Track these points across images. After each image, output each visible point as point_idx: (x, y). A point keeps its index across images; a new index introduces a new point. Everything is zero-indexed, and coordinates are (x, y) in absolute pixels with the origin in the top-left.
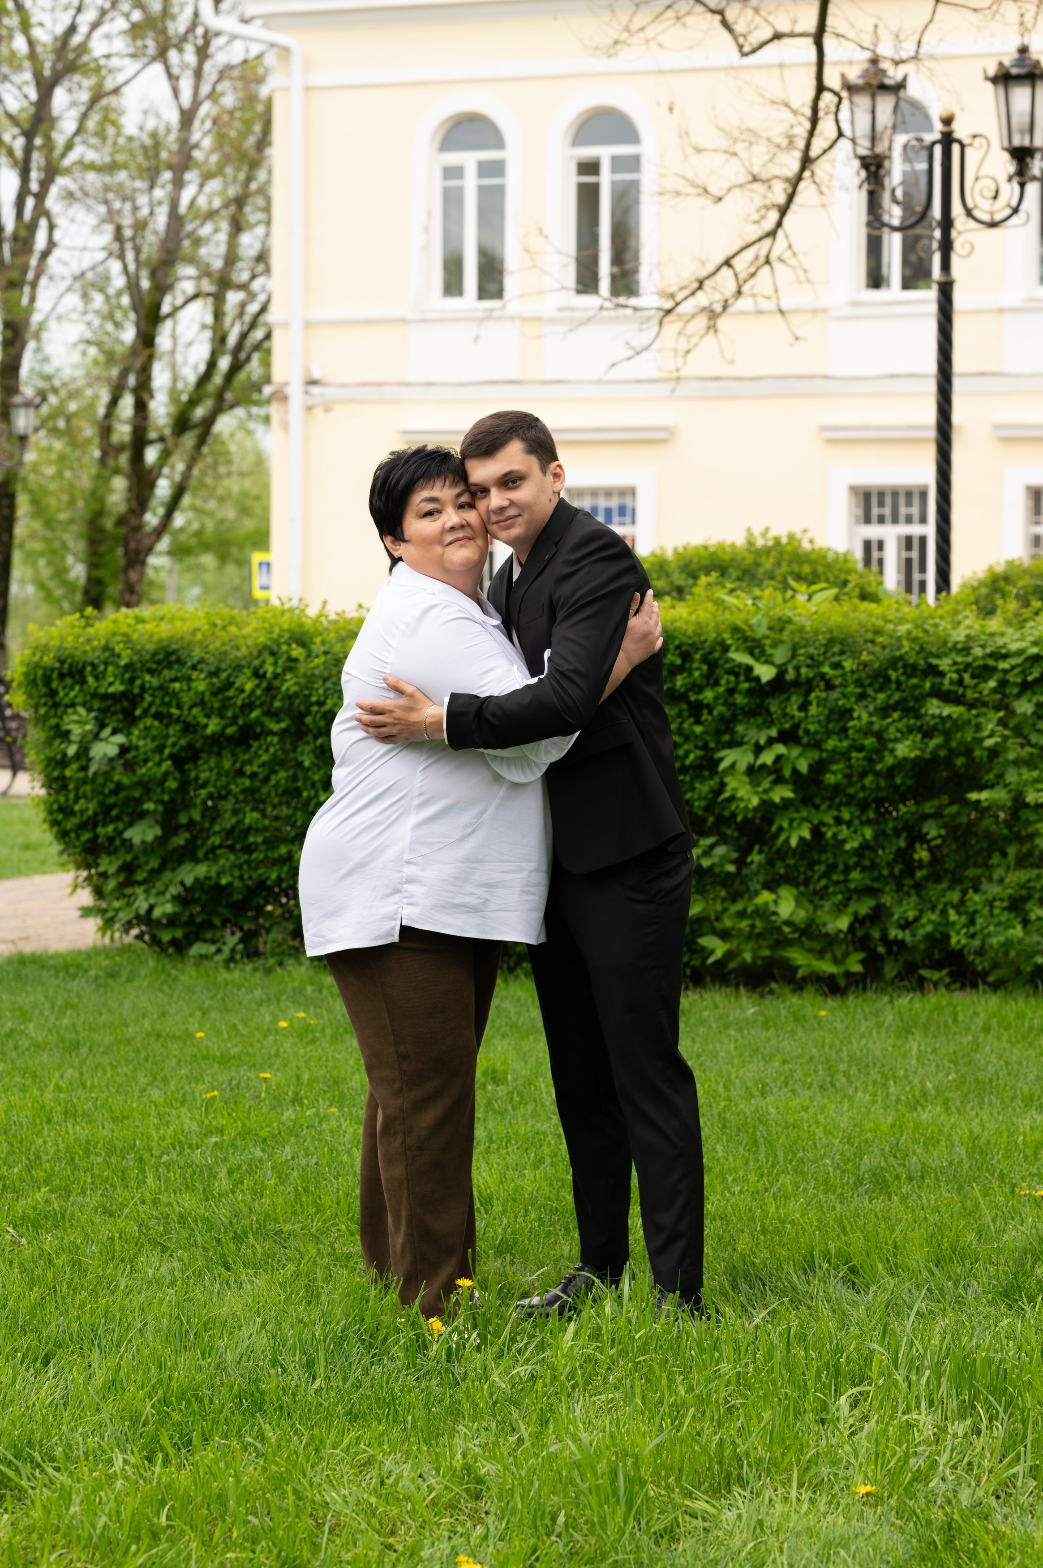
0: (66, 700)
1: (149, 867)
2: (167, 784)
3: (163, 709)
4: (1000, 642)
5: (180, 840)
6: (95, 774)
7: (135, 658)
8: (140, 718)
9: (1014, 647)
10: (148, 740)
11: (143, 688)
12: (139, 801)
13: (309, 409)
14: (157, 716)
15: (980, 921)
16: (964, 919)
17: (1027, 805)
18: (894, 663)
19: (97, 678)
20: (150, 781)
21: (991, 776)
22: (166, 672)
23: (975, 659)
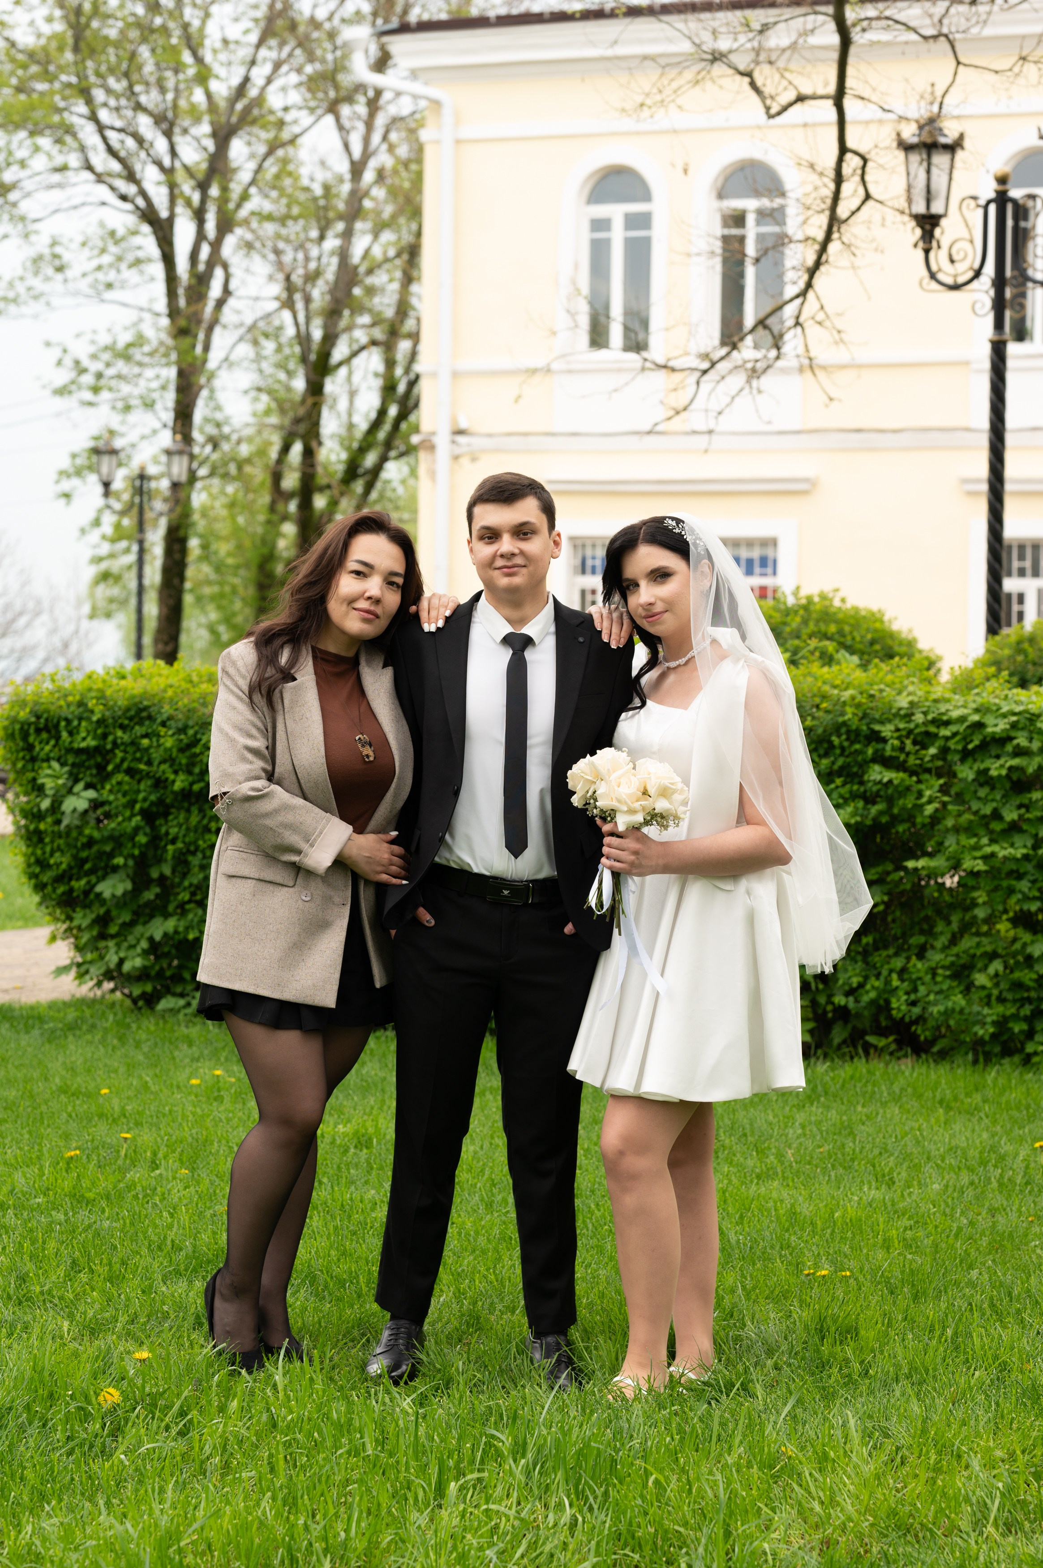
0: (42, 755)
1: (120, 921)
2: (137, 839)
3: (134, 765)
4: (943, 708)
5: (149, 895)
6: (68, 826)
7: (107, 714)
8: (113, 773)
9: (955, 714)
10: (120, 796)
11: (115, 744)
12: (111, 855)
13: (456, 458)
14: (130, 772)
16: (905, 986)
18: (838, 728)
19: (71, 734)
20: (121, 835)
21: (932, 844)
22: (137, 728)
23: (917, 726)
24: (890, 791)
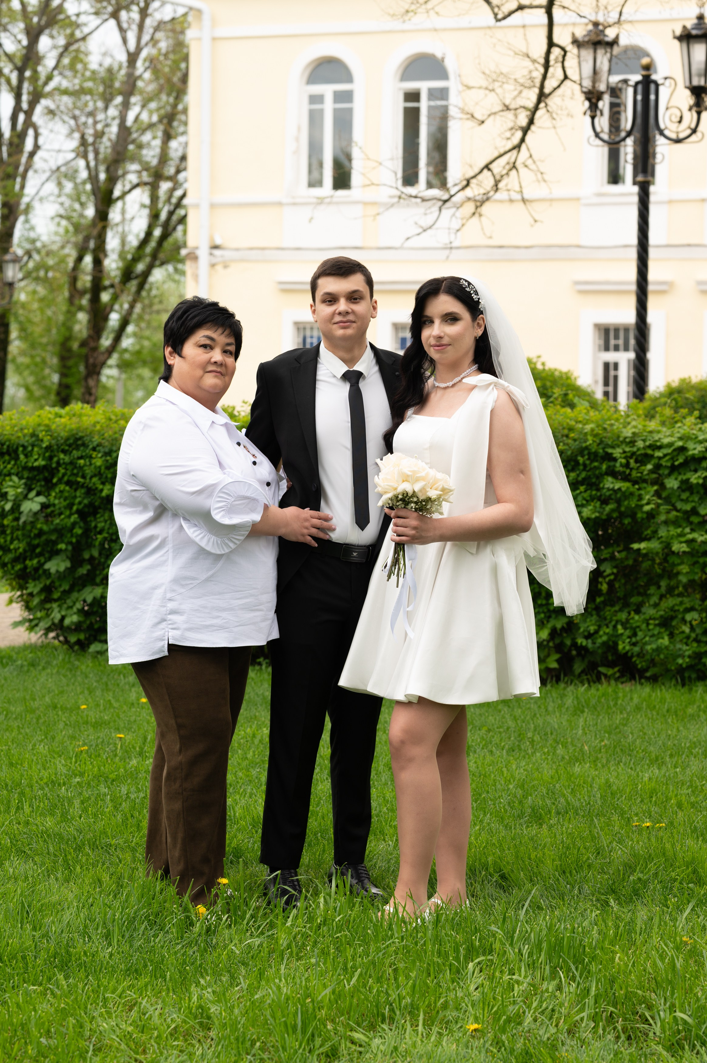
0: (5, 471)
1: (62, 589)
2: (75, 531)
3: (72, 478)
4: (656, 437)
5: (83, 570)
6: (25, 523)
7: (53, 442)
8: (56, 484)
9: (666, 441)
10: (62, 500)
11: (58, 463)
12: (55, 543)
13: (214, 266)
14: (68, 483)
15: (640, 634)
16: (628, 633)
17: (673, 553)
18: (581, 451)
19: (26, 456)
20: (63, 528)
21: (649, 532)
22: (74, 452)
23: (638, 449)
24: (619, 495)
